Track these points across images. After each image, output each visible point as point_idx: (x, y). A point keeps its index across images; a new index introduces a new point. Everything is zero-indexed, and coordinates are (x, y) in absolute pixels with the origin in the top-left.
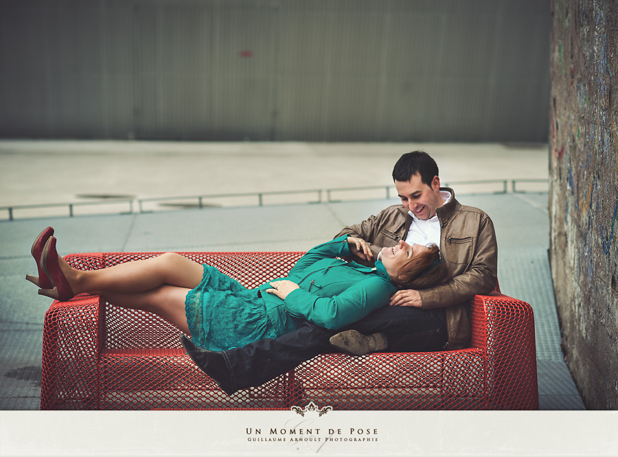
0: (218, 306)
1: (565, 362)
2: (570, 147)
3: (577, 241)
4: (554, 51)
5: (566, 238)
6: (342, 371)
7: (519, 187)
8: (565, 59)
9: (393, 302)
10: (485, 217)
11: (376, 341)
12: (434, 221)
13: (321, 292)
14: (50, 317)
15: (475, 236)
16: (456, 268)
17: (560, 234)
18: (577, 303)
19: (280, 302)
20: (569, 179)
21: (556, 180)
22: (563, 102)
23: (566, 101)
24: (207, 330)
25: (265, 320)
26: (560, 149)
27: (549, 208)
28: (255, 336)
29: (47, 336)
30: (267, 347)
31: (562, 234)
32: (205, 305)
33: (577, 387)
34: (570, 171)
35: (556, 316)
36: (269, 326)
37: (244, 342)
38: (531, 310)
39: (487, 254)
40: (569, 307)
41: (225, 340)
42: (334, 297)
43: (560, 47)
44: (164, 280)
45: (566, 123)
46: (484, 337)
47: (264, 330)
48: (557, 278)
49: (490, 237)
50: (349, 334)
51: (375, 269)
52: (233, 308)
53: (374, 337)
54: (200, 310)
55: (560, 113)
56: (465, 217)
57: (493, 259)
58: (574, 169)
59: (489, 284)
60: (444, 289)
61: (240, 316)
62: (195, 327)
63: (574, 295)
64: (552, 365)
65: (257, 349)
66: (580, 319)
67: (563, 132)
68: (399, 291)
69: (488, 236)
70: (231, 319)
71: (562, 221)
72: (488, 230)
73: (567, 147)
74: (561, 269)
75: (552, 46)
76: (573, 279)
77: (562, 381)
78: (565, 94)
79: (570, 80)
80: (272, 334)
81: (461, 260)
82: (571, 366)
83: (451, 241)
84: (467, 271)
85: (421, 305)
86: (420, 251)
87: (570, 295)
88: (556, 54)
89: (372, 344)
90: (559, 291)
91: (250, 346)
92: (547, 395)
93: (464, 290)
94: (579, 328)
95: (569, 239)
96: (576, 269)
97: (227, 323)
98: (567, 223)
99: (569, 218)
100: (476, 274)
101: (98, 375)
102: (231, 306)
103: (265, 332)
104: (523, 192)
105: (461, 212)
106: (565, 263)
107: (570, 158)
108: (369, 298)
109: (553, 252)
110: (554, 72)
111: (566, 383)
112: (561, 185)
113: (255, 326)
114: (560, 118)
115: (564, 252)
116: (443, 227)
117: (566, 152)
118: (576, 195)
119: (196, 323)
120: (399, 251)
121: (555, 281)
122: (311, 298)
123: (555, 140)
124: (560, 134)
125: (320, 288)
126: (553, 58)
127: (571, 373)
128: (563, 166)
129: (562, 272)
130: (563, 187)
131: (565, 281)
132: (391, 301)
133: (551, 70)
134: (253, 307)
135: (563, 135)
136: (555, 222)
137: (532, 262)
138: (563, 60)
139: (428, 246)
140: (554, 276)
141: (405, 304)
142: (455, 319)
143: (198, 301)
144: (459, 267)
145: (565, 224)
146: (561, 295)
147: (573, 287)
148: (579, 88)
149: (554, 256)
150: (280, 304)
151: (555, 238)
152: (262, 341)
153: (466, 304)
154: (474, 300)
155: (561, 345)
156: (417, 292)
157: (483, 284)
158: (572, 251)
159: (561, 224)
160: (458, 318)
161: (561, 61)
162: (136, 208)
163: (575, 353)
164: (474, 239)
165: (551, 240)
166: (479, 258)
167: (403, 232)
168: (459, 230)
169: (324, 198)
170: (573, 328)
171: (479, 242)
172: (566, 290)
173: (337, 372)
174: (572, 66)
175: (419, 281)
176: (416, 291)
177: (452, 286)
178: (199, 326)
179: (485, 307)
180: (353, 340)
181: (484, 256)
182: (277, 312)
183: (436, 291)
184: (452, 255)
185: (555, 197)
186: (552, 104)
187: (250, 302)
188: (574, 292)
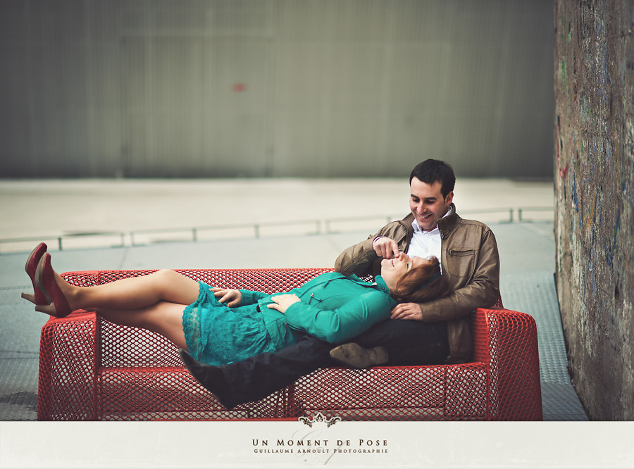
0: (216, 319)
1: (572, 384)
2: (575, 163)
3: (582, 259)
4: (558, 69)
5: (572, 258)
6: (343, 396)
7: (525, 215)
8: (568, 75)
9: (394, 315)
10: (486, 230)
11: (377, 354)
12: (435, 233)
13: (321, 305)
14: (47, 331)
15: (477, 249)
16: (458, 281)
17: (565, 254)
18: (582, 321)
19: (279, 316)
20: (574, 197)
21: (561, 200)
22: (567, 119)
23: (570, 118)
24: (205, 343)
25: (264, 334)
26: (564, 167)
27: (555, 231)
28: (254, 349)
29: (43, 351)
30: (267, 361)
31: (568, 254)
32: (203, 319)
33: (584, 407)
34: (574, 189)
35: (562, 339)
36: (268, 339)
37: (243, 355)
38: (534, 322)
39: (489, 267)
40: (575, 328)
41: (223, 352)
42: (336, 310)
43: (563, 64)
44: (162, 297)
45: (571, 139)
46: (486, 350)
47: (263, 343)
48: (563, 301)
49: (492, 250)
50: (349, 347)
51: (375, 284)
52: (231, 321)
53: (375, 351)
54: (198, 323)
55: (564, 131)
56: (467, 230)
57: (495, 272)
58: (578, 185)
59: (492, 296)
60: (445, 302)
61: (239, 329)
62: (193, 342)
63: (580, 315)
64: (558, 387)
65: (257, 363)
66: (585, 338)
67: (567, 151)
68: (400, 305)
69: (490, 248)
70: (230, 331)
71: (568, 241)
72: (490, 243)
73: (572, 164)
74: (567, 291)
75: (555, 64)
76: (579, 298)
77: (568, 402)
78: (569, 111)
79: (574, 95)
80: (271, 347)
81: (462, 273)
82: (578, 388)
83: (453, 254)
84: (469, 284)
85: (421, 318)
86: (420, 263)
87: (576, 315)
88: (560, 71)
89: (372, 357)
90: (566, 314)
91: (249, 360)
92: (553, 414)
93: (465, 302)
94: (585, 347)
95: (574, 258)
96: (581, 287)
97: (225, 335)
98: (572, 242)
99: (574, 237)
100: (478, 286)
101: (95, 389)
102: (230, 319)
103: (264, 346)
104: (530, 222)
105: (463, 225)
106: (570, 283)
107: (574, 175)
108: (370, 311)
109: (559, 274)
110: (558, 90)
111: (573, 404)
112: (566, 204)
113: (254, 339)
114: (564, 135)
115: (570, 272)
116: (444, 239)
117: (571, 170)
118: (580, 211)
119: (194, 337)
120: (399, 264)
121: (561, 304)
122: (311, 310)
123: (559, 159)
124: (564, 152)
125: (321, 301)
126: (557, 76)
127: (578, 395)
128: (568, 185)
129: (569, 294)
130: (567, 206)
131: (571, 302)
132: (392, 314)
133: (555, 88)
134: (251, 321)
135: (567, 153)
136: (561, 244)
137: (538, 286)
138: (567, 77)
139: (428, 259)
140: (560, 299)
141: (406, 318)
142: (456, 332)
143: (195, 316)
144: (461, 280)
145: (570, 244)
146: (567, 318)
147: (579, 307)
148: (582, 102)
149: (560, 279)
150: (278, 317)
151: (561, 261)
152: (261, 355)
153: (468, 316)
154: (475, 313)
155: (568, 368)
156: (418, 306)
157: (484, 297)
158: (577, 270)
159: (567, 244)
160: (460, 331)
161: (564, 78)
162: (128, 241)
163: (581, 373)
164: (476, 252)
165: (557, 263)
166: (481, 271)
167: (404, 245)
168: (460, 243)
169: (323, 228)
170: (579, 348)
171: (481, 255)
172: (572, 311)
173: (337, 396)
174: (575, 81)
175: (418, 294)
176: (416, 305)
177: (453, 298)
178: (197, 340)
179: (487, 319)
180: (353, 353)
181: (486, 269)
182: (276, 326)
183: (437, 303)
184: (453, 268)
185: (561, 218)
186: (556, 122)
187: (248, 317)
188: (580, 311)
